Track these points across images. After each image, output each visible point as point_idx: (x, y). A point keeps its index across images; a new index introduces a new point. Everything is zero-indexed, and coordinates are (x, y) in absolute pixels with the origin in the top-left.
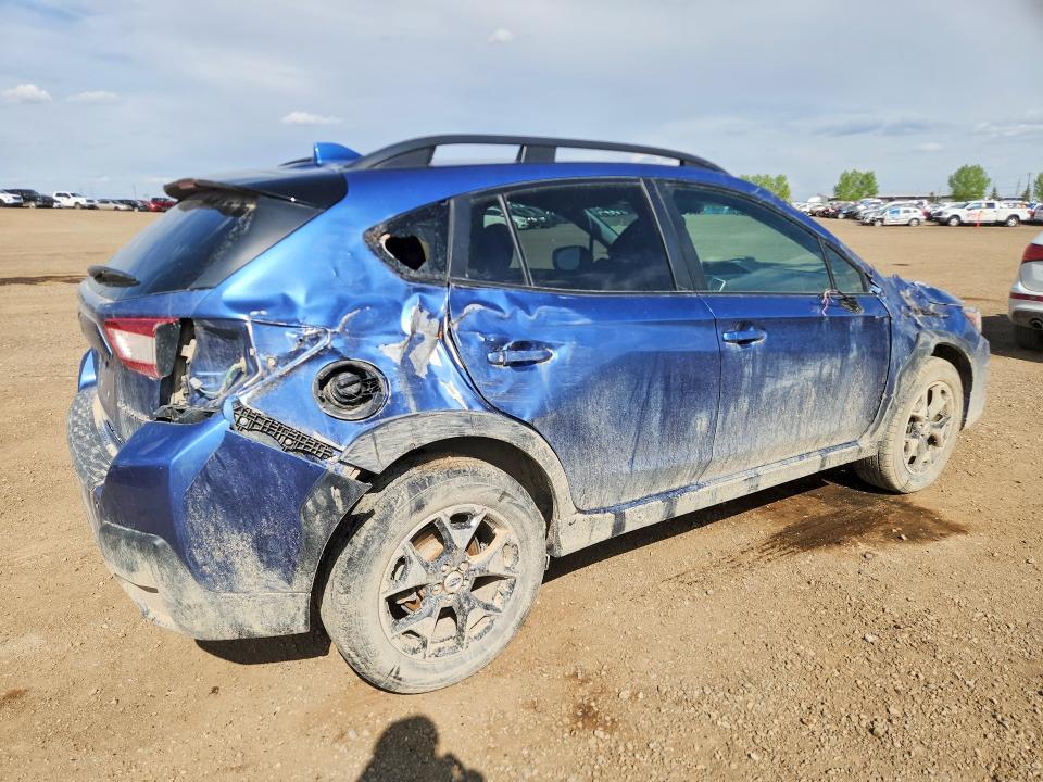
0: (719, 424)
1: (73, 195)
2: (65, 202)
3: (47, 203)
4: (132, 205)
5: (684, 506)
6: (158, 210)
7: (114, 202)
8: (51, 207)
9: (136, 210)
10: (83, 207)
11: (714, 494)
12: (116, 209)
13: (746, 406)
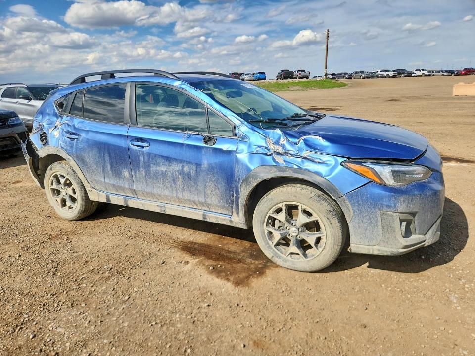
0: (134, 176)
1: (423, 70)
2: (418, 73)
3: (409, 74)
4: (451, 72)
5: (132, 204)
6: (465, 74)
7: (442, 72)
8: (411, 76)
9: (453, 75)
10: (425, 75)
11: (144, 204)
12: (443, 75)
13: (144, 173)
